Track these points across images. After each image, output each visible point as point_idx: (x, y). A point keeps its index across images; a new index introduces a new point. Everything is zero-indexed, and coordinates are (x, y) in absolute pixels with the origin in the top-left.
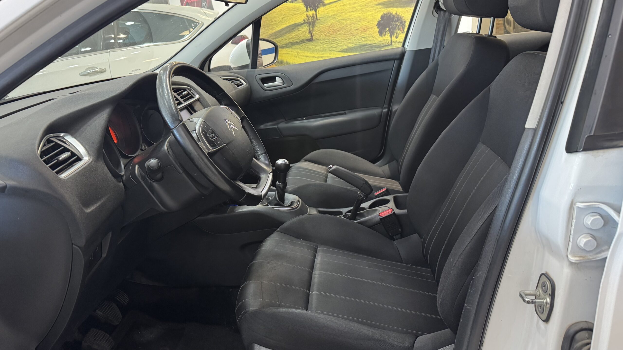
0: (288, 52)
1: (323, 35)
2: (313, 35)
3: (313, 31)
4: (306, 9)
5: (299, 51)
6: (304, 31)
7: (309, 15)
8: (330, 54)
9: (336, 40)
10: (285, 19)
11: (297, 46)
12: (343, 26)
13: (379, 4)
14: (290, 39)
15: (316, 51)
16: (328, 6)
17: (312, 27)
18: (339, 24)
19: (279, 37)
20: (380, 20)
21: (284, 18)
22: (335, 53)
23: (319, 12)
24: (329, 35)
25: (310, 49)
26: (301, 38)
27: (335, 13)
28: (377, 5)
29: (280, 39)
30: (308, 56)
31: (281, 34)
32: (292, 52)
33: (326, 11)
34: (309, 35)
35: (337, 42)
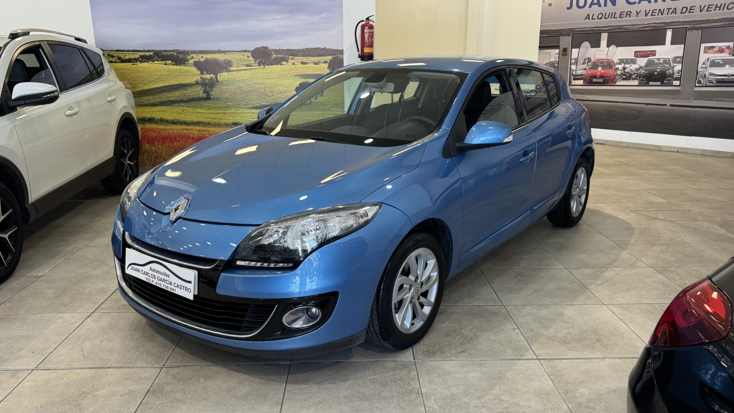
0: (163, 110)
1: (227, 95)
2: (211, 95)
3: (211, 91)
4: (200, 72)
5: (187, 109)
6: (196, 91)
7: (206, 77)
8: (236, 110)
9: (246, 99)
10: (163, 79)
11: (182, 104)
12: (255, 88)
13: (297, 76)
14: (169, 97)
15: (216, 108)
16: (234, 72)
17: (209, 88)
18: (248, 87)
19: (149, 96)
20: (298, 86)
21: (161, 79)
22: (244, 109)
23: (220, 76)
24: (235, 95)
25: (206, 106)
26: (190, 97)
27: (244, 78)
28: (295, 76)
29: (151, 97)
30: (201, 113)
31: (151, 93)
32: (173, 110)
33: (232, 76)
34: (203, 95)
35: (246, 100)
